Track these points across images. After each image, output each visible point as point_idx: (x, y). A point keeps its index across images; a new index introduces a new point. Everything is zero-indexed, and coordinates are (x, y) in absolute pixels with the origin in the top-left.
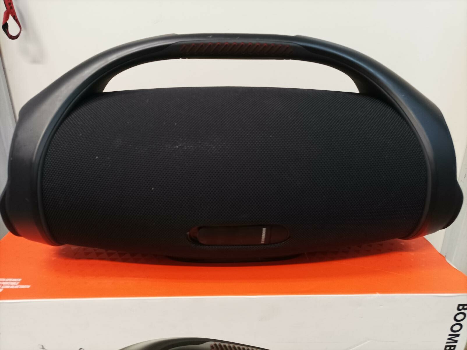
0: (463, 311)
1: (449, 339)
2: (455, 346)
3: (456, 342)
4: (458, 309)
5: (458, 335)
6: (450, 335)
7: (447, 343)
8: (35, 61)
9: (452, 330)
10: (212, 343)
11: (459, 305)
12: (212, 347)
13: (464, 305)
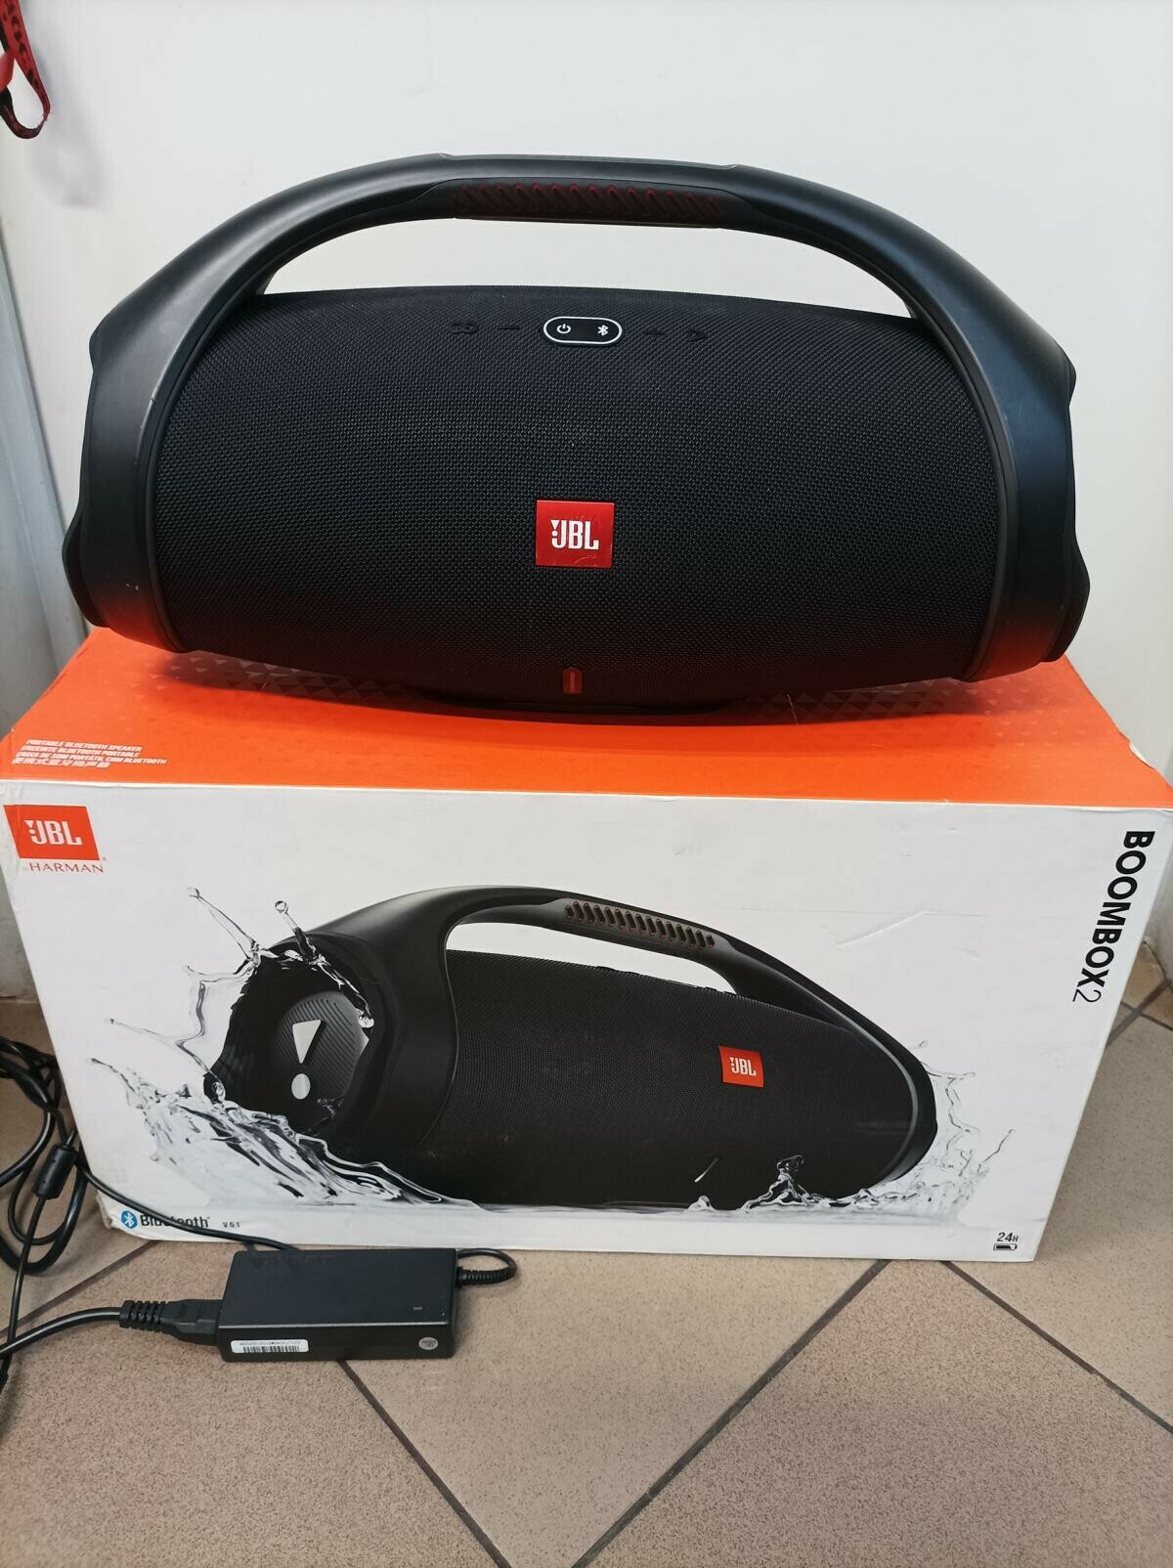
0: (1137, 848)
1: (1103, 914)
2: (1118, 933)
3: (1121, 921)
4: (1127, 844)
5: (1126, 906)
6: (1106, 905)
7: (1100, 923)
8: (77, 199)
9: (1111, 893)
10: (570, 902)
11: (1130, 835)
12: (569, 910)
13: (1139, 835)
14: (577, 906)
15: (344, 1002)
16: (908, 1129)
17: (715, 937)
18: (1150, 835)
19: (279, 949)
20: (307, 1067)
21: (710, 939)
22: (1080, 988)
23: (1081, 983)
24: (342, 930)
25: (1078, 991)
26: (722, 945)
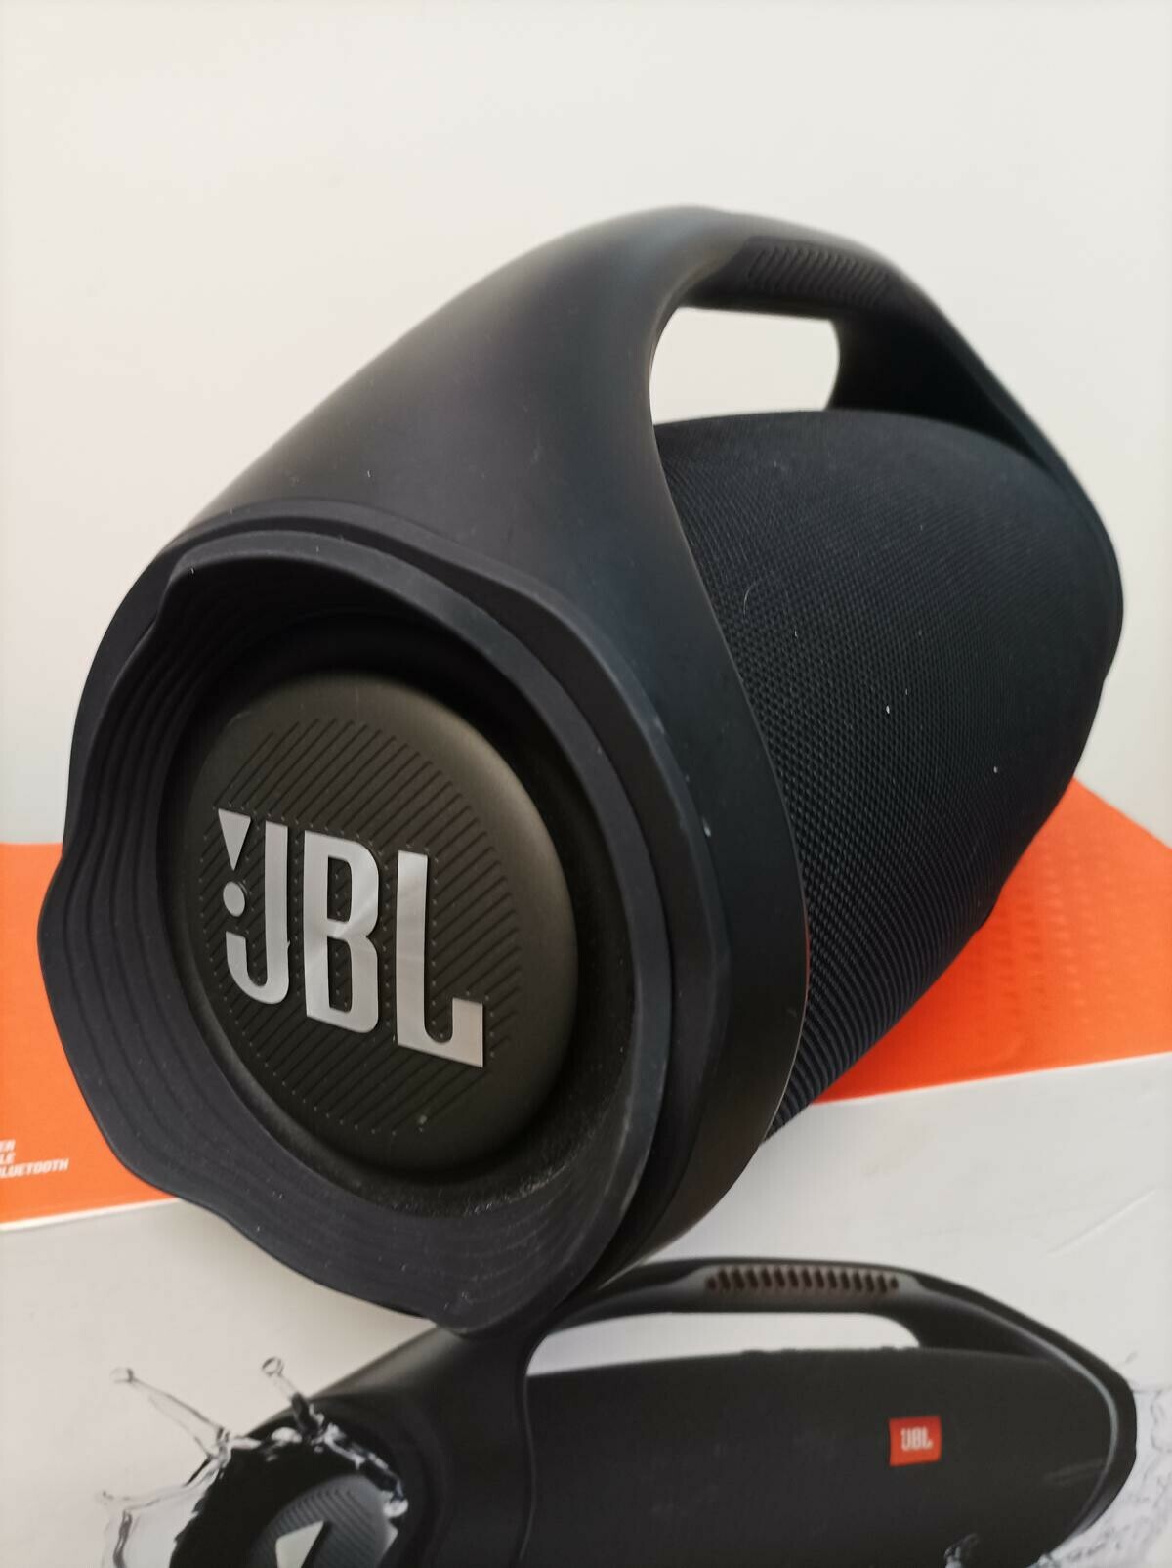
10: (712, 1271)
12: (711, 1283)
14: (722, 1275)
15: (364, 1486)
17: (899, 1277)
19: (263, 1433)
21: (894, 1282)
24: (371, 1382)
26: (909, 1288)
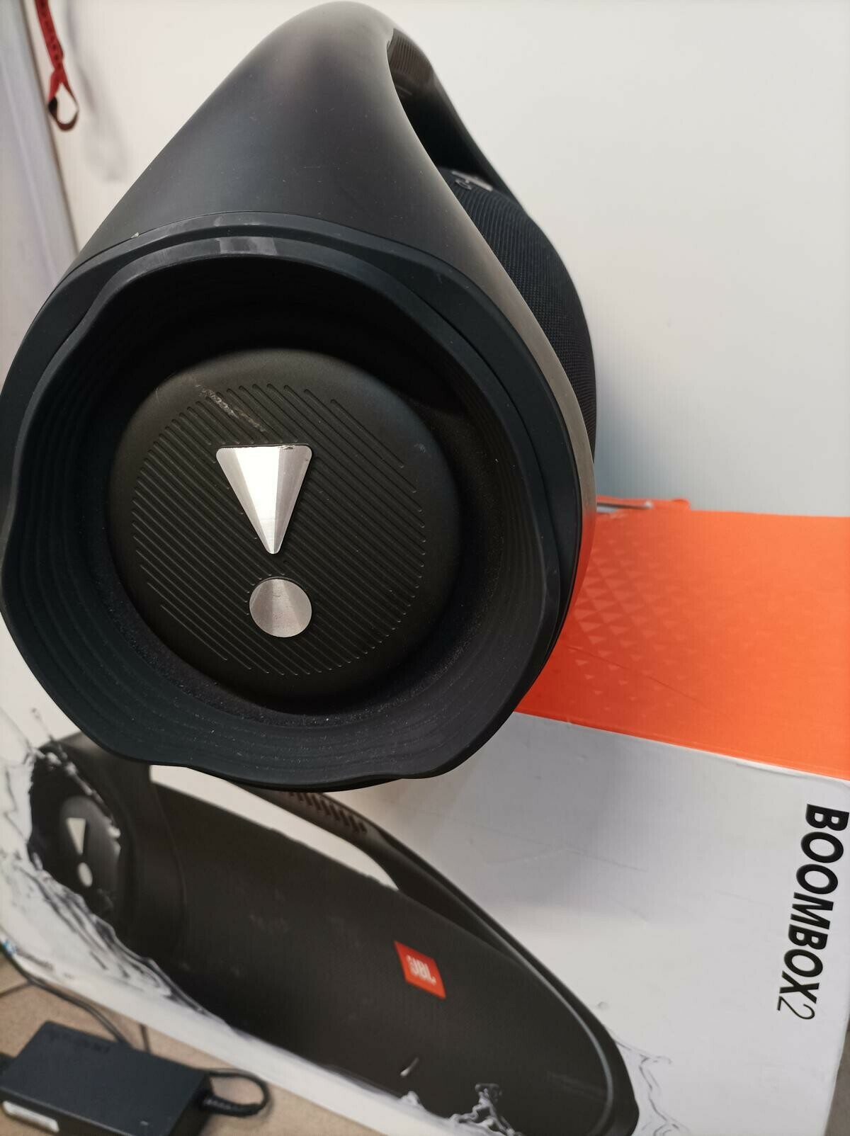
0: (828, 830)
1: (796, 907)
2: (823, 938)
4: (811, 821)
5: (828, 905)
6: (799, 896)
9: (803, 882)
13: (828, 813)
15: (96, 809)
16: (605, 1098)
17: (366, 825)
18: (843, 816)
20: (86, 857)
21: (362, 826)
22: (785, 996)
23: (784, 990)
25: (781, 999)
26: (373, 835)
